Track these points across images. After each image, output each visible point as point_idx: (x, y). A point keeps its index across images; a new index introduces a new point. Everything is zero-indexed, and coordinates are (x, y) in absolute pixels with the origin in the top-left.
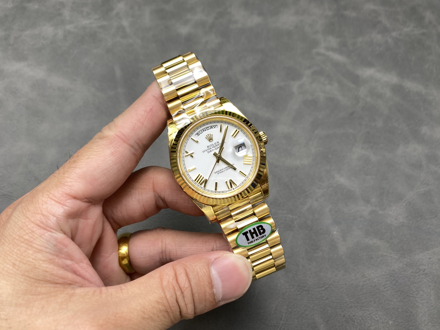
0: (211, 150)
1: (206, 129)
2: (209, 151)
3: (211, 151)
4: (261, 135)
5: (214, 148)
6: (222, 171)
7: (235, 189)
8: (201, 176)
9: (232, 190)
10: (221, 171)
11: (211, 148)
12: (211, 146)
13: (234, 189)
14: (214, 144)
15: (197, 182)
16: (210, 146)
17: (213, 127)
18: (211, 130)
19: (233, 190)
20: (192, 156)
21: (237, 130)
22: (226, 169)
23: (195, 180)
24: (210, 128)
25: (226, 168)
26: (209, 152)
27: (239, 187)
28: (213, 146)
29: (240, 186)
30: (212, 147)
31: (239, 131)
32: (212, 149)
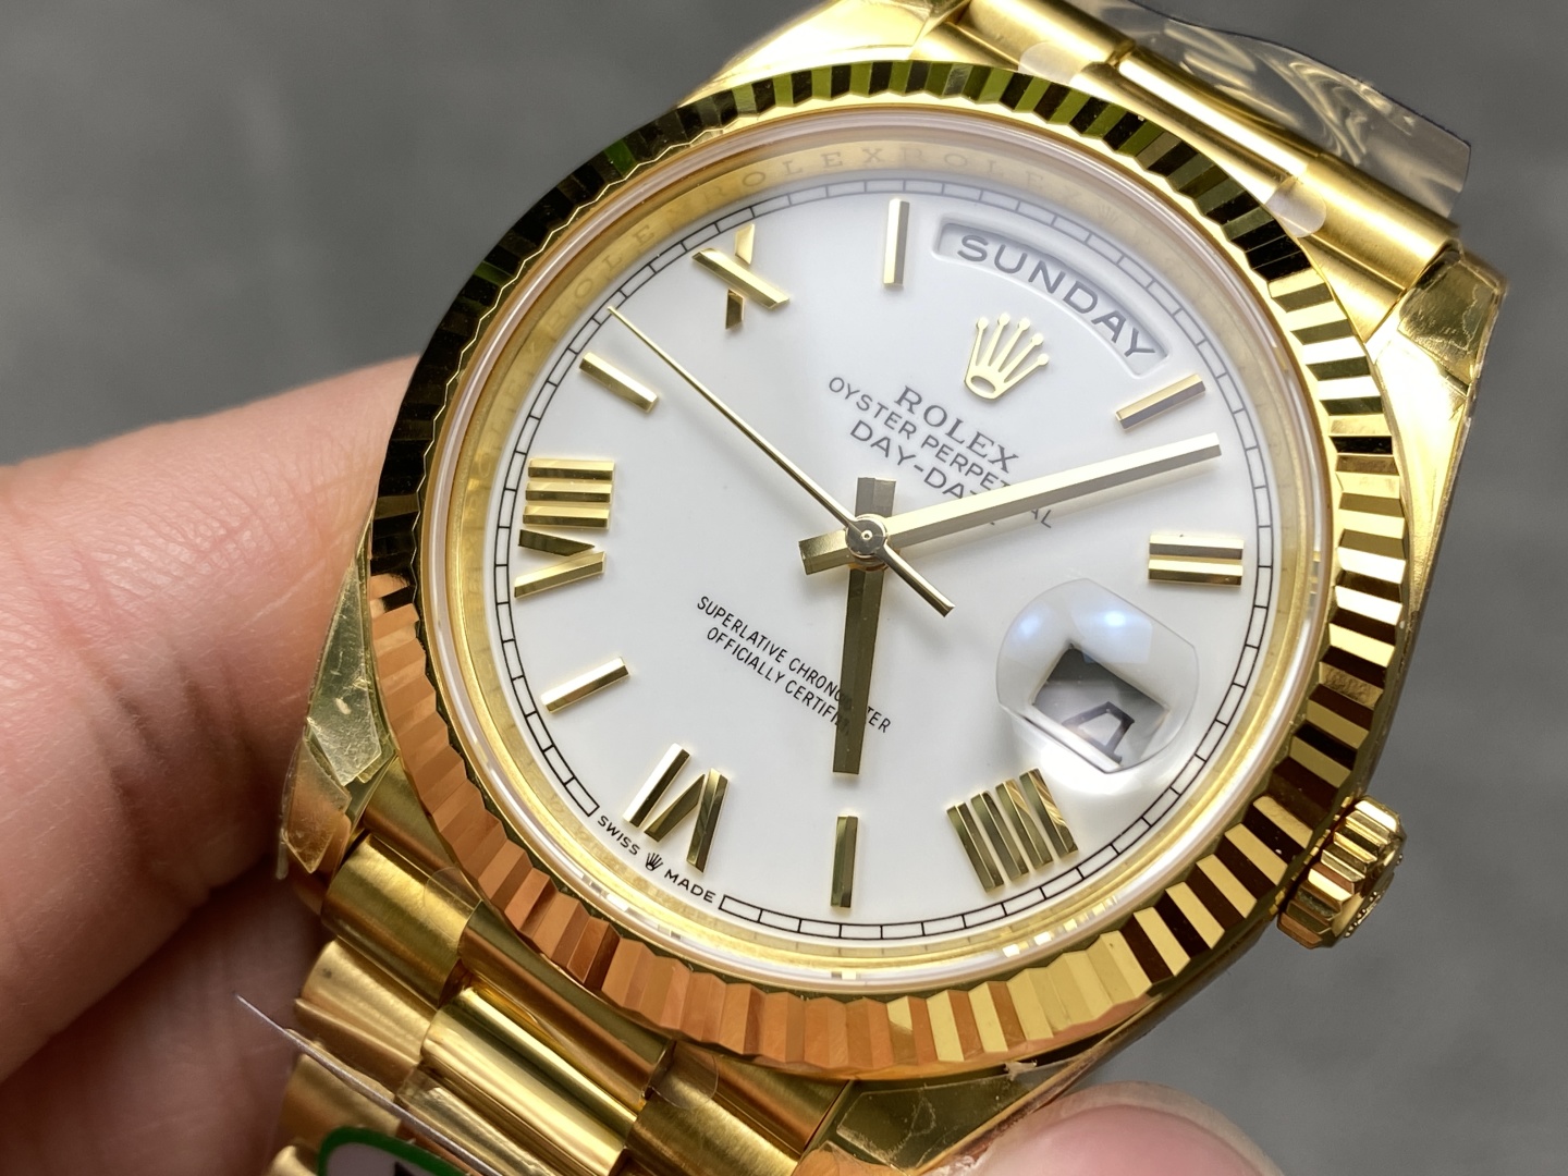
0: (898, 439)
1: (1067, 284)
2: (880, 431)
3: (884, 445)
4: (1352, 823)
5: (927, 458)
6: (764, 656)
7: (656, 879)
8: (603, 498)
9: (635, 850)
10: (756, 652)
11: (908, 430)
12: (935, 416)
13: (652, 864)
14: (964, 433)
15: (532, 496)
16: (920, 410)
17: (1127, 331)
18: (1089, 329)
19: (636, 866)
20: (734, 312)
21: (1235, 555)
22: (801, 680)
23: (538, 473)
24: (1103, 309)
25: (812, 675)
26: (863, 432)
27: (697, 904)
28: (941, 434)
29: (711, 910)
30: (924, 430)
31: (1237, 581)
32: (912, 445)
